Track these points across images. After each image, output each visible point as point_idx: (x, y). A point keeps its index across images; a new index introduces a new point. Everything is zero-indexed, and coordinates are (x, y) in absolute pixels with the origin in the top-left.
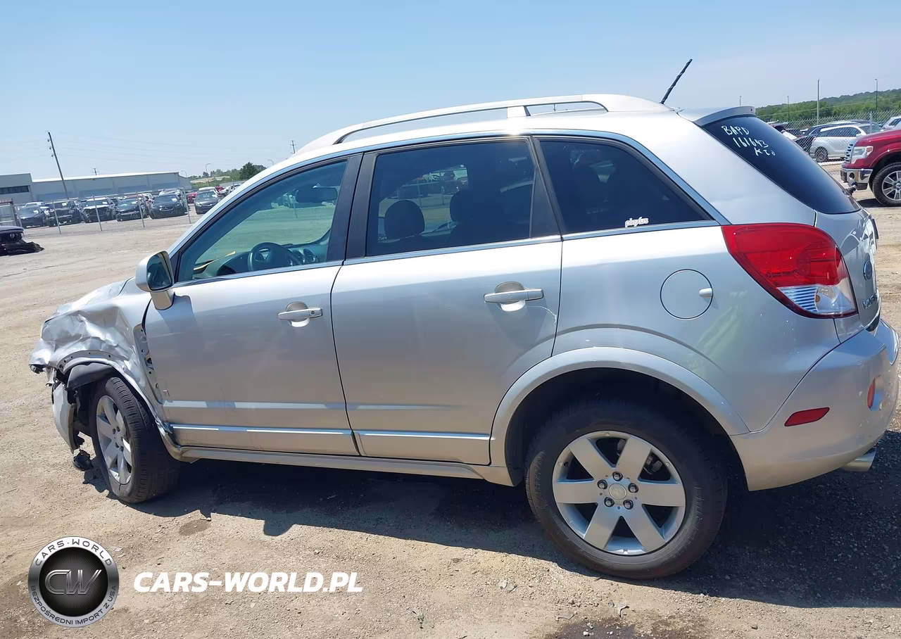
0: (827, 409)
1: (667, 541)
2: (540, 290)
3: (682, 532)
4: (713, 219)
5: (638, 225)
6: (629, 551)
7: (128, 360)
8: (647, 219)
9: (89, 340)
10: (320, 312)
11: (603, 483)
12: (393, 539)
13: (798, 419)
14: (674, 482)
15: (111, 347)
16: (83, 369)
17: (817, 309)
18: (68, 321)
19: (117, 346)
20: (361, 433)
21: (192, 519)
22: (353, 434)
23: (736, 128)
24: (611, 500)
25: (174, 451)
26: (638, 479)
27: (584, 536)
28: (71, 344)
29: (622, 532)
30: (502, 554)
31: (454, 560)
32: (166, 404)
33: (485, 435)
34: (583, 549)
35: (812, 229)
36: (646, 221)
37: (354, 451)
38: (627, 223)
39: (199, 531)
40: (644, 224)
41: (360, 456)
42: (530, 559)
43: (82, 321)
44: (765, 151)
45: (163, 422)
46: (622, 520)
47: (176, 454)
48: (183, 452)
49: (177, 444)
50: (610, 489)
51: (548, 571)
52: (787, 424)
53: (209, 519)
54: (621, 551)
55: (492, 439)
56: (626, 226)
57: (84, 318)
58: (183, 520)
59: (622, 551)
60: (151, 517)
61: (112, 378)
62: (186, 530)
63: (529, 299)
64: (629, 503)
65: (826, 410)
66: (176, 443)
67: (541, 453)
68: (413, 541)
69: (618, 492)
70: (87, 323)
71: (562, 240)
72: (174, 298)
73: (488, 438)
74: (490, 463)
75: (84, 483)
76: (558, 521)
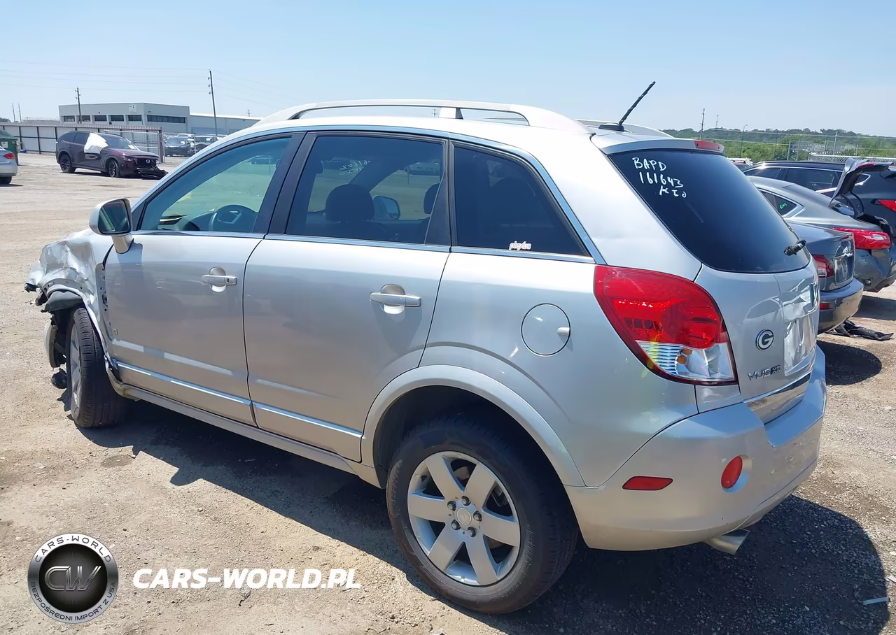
0: (670, 481)
1: (499, 579)
2: (418, 298)
3: (513, 572)
4: (591, 256)
5: (521, 250)
6: (465, 579)
7: (93, 294)
8: (530, 245)
9: (69, 269)
10: (234, 281)
11: (453, 504)
12: (274, 513)
13: (637, 483)
14: (512, 520)
15: (83, 281)
16: (59, 295)
17: (676, 371)
18: (58, 248)
19: (87, 280)
20: (258, 405)
21: (121, 453)
22: (252, 406)
23: (651, 162)
24: (458, 524)
25: (117, 387)
26: (483, 507)
27: (428, 553)
28: (57, 270)
29: (462, 558)
30: (362, 552)
31: (314, 547)
32: (115, 342)
33: (358, 432)
34: (425, 566)
35: (690, 284)
36: (528, 246)
37: (250, 420)
38: (512, 245)
39: (119, 465)
40: (527, 250)
41: (257, 427)
42: (384, 563)
43: (67, 251)
44: (675, 191)
45: (111, 358)
46: (464, 546)
47: (118, 389)
48: (125, 390)
49: (121, 381)
50: (458, 511)
51: (393, 579)
52: (624, 487)
53: (134, 456)
54: (458, 578)
55: (363, 438)
56: (510, 249)
57: (68, 249)
58: (113, 452)
59: (460, 577)
60: (91, 442)
61: (80, 309)
62: (109, 463)
63: (408, 305)
64: (473, 531)
65: (668, 482)
66: (119, 379)
67: (401, 461)
68: (291, 520)
69: (465, 516)
70: (70, 254)
71: (450, 251)
72: (132, 245)
73: (360, 436)
74: (361, 461)
75: (58, 400)
76: (407, 533)
